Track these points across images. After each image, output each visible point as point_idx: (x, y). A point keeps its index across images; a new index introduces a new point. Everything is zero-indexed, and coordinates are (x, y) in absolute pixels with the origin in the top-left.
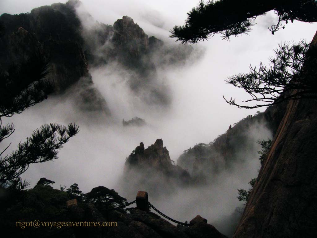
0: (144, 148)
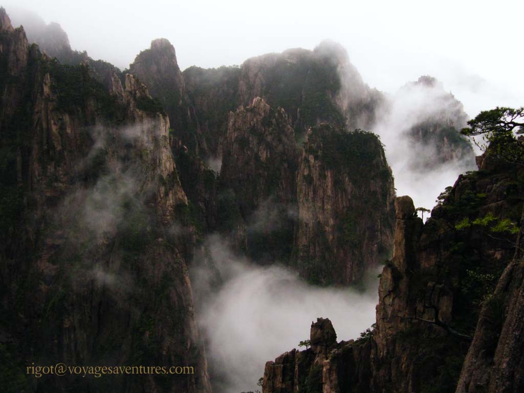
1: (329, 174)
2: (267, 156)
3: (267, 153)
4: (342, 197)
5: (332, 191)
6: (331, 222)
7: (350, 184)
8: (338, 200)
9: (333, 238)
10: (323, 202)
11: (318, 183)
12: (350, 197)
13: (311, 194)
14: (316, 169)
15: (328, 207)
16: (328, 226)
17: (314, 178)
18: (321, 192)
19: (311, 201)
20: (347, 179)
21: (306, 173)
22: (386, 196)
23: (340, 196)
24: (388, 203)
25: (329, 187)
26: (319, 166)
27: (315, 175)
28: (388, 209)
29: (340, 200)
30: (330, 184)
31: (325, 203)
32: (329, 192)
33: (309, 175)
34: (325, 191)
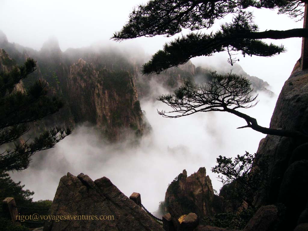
0: (187, 176)
1: (106, 92)
2: (84, 85)
3: (84, 84)
4: (113, 103)
5: (108, 100)
6: (109, 114)
7: (117, 96)
8: (112, 104)
9: (110, 122)
10: (105, 105)
11: (102, 96)
12: (117, 102)
13: (100, 101)
14: (101, 90)
15: (107, 107)
16: (108, 116)
17: (101, 94)
18: (103, 101)
19: (100, 105)
20: (115, 94)
21: (97, 92)
22: (132, 101)
23: (112, 102)
24: (133, 105)
25: (107, 98)
26: (102, 88)
27: (101, 92)
28: (133, 107)
29: (113, 104)
30: (107, 97)
31: (106, 106)
32: (107, 101)
33: (98, 93)
34: (105, 100)
